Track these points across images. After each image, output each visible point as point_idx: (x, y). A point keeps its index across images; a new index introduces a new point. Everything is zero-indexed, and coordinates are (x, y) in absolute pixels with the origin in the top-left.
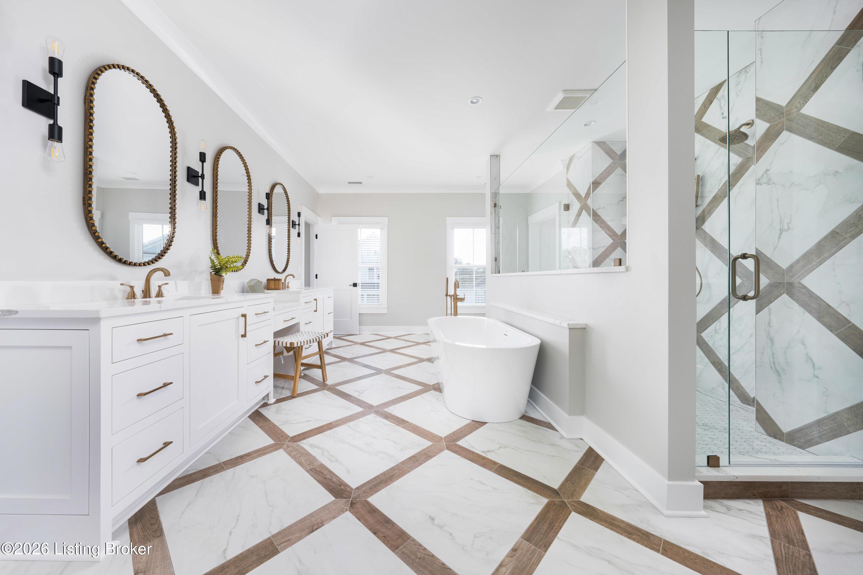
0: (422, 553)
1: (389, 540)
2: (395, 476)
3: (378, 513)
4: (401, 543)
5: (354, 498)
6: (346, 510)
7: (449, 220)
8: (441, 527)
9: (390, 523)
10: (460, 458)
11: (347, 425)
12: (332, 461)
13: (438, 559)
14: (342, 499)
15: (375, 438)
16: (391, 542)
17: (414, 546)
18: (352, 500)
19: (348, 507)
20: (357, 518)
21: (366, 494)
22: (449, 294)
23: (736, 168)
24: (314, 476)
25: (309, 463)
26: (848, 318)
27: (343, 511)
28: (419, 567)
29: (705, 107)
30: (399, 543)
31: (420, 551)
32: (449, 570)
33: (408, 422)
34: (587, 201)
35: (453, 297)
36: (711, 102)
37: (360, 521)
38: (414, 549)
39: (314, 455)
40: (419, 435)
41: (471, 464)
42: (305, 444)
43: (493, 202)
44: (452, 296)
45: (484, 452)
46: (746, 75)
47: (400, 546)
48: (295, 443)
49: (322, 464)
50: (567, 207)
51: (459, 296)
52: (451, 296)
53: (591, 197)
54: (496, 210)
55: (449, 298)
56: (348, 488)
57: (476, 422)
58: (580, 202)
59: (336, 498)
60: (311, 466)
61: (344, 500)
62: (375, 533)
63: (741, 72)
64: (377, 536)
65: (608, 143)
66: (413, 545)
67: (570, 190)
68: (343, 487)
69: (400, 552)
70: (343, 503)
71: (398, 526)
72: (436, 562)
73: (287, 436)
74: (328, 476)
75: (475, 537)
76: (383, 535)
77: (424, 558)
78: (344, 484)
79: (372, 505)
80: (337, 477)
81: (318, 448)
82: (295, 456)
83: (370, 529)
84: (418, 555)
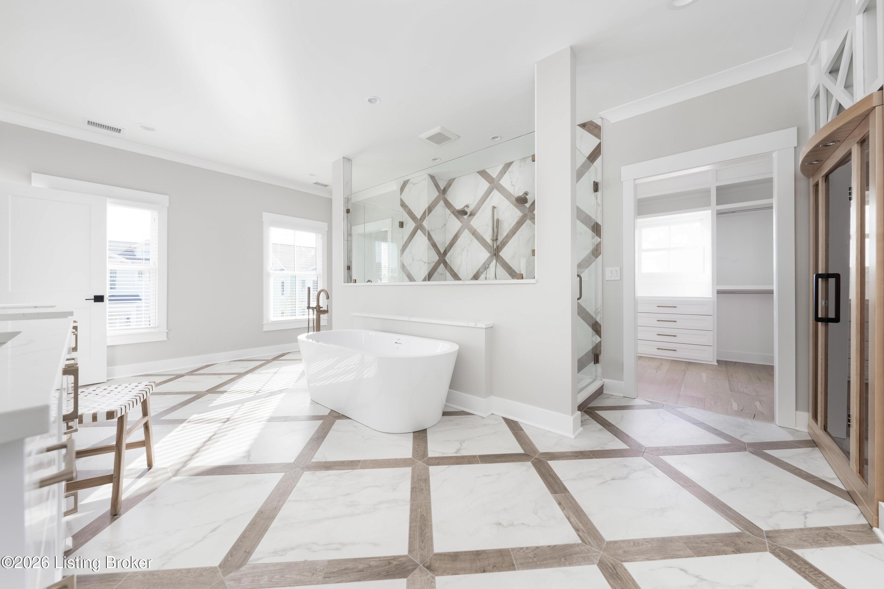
0: (530, 552)
1: (500, 565)
2: (425, 515)
3: (461, 555)
4: (509, 559)
5: (422, 562)
6: (434, 578)
7: (266, 216)
8: (512, 525)
9: (481, 553)
10: (448, 467)
11: (289, 501)
12: (337, 549)
13: (542, 547)
14: (413, 573)
15: (348, 494)
16: (504, 566)
17: (519, 553)
18: (423, 565)
19: (430, 574)
20: (453, 574)
21: (426, 548)
22: (311, 306)
23: (519, 219)
24: (343, 581)
25: (310, 572)
26: (585, 308)
27: (432, 582)
28: (542, 563)
29: (501, 174)
30: (509, 561)
31: (527, 552)
32: (556, 547)
33: (359, 461)
34: (422, 223)
35: (315, 310)
36: (505, 173)
37: (459, 574)
38: (522, 554)
39: (302, 559)
40: (389, 467)
41: (461, 467)
42: (262, 558)
43: (345, 207)
44: (315, 308)
45: (456, 453)
46: (524, 163)
47: (513, 562)
48: (243, 568)
49: (329, 561)
50: (401, 225)
51: (322, 308)
52: (313, 308)
53: (426, 220)
54: (348, 216)
55: (311, 310)
56: (401, 559)
57: (417, 432)
58: (415, 223)
59: (405, 576)
60: (320, 574)
61: (417, 571)
62: (484, 571)
63: (522, 160)
64: (488, 571)
65: (436, 178)
66: (517, 553)
67: (404, 209)
68: (395, 563)
69: (520, 566)
70: (420, 575)
71: (489, 550)
72: (545, 549)
73: (212, 570)
74: (361, 566)
75: (536, 514)
76: (491, 566)
77: (536, 554)
78: (391, 558)
79: (446, 553)
80: (372, 558)
81: (292, 549)
82: (271, 581)
83: (476, 572)
84: (530, 556)
